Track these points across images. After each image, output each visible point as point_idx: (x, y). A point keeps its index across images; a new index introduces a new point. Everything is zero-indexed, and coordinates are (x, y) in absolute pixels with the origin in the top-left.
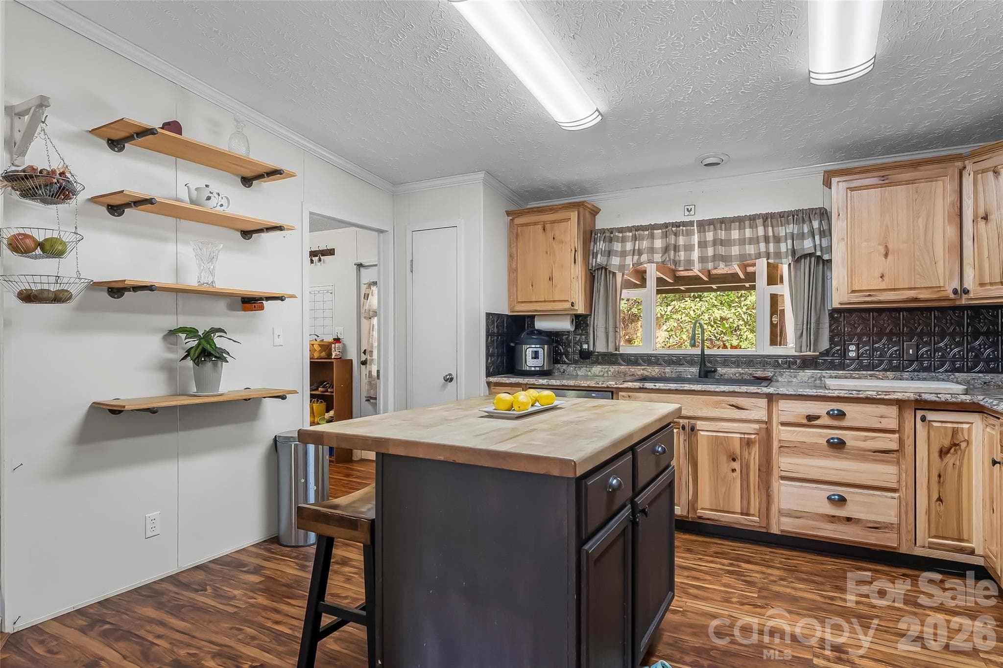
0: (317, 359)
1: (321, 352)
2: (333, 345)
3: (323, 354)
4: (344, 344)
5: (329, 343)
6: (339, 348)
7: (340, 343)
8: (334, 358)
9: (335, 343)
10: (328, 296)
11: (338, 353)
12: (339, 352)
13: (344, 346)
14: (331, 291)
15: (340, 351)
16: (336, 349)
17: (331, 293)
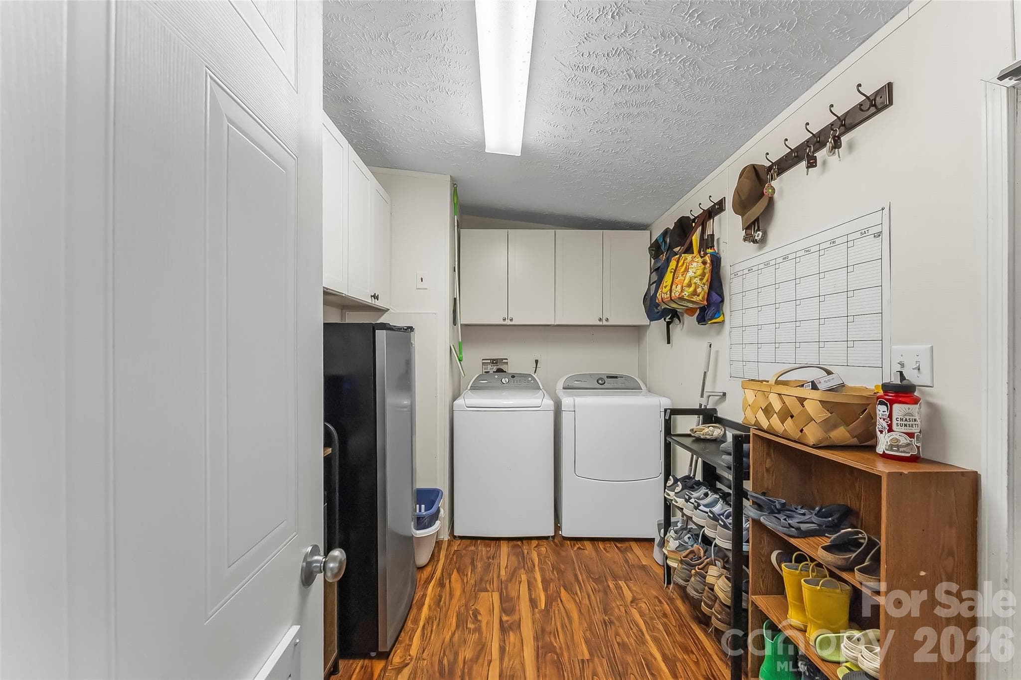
0: (814, 447)
1: (829, 426)
2: (881, 410)
3: (840, 434)
4: (931, 405)
5: (867, 398)
6: (906, 420)
7: (916, 401)
8: (884, 456)
9: (892, 402)
10: (869, 248)
11: (904, 440)
12: (911, 435)
13: (935, 414)
14: (877, 229)
15: (915, 430)
16: (895, 422)
17: (878, 235)
